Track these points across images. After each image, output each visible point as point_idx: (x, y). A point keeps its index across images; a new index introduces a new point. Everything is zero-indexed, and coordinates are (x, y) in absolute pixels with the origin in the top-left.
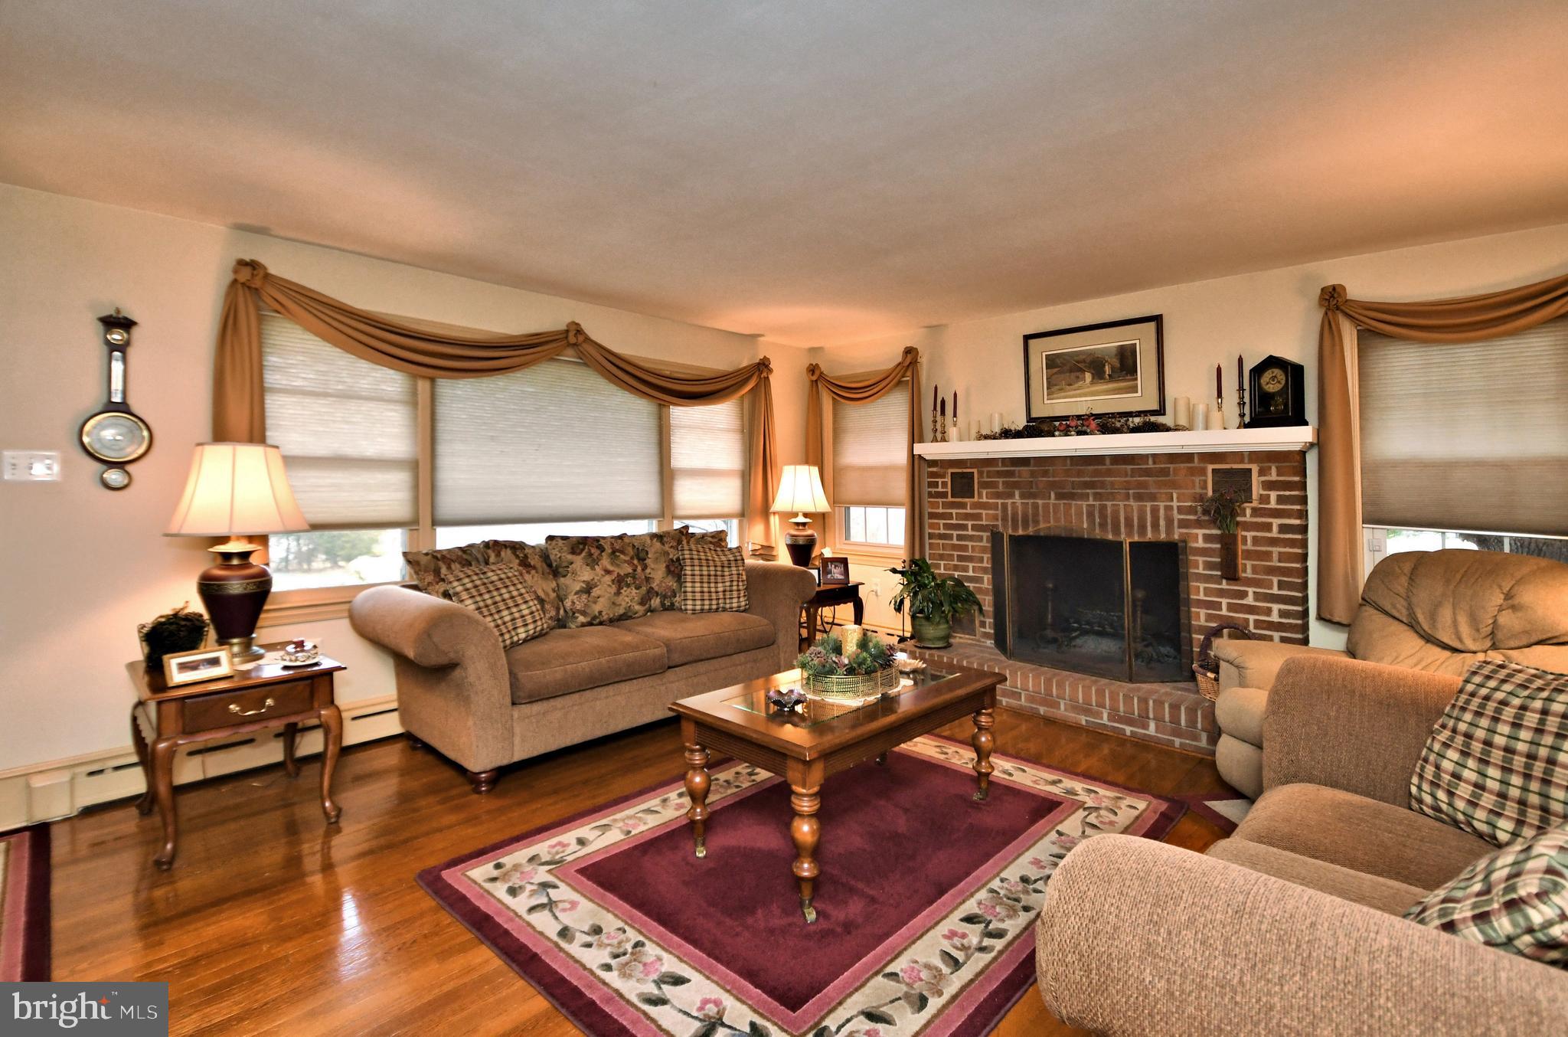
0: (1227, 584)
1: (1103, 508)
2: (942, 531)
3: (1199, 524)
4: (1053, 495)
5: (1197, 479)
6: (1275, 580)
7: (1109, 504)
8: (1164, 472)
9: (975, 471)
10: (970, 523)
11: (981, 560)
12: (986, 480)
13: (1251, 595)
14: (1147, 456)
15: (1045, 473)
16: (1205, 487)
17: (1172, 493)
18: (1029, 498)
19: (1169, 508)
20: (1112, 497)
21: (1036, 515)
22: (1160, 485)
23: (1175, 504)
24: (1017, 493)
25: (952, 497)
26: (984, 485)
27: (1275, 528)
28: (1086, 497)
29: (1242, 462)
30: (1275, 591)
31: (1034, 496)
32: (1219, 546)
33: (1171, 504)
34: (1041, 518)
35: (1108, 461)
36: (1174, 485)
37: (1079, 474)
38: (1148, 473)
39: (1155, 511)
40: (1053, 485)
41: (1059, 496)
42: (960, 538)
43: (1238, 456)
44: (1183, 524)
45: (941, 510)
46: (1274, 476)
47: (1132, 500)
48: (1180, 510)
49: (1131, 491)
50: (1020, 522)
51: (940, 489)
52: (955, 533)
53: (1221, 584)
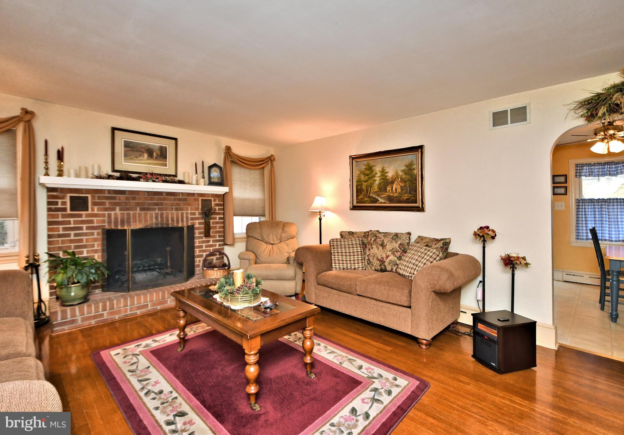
0: (205, 239)
1: (162, 215)
2: (61, 232)
3: (197, 219)
4: (138, 209)
5: (197, 202)
6: (218, 235)
7: (164, 212)
8: (186, 200)
9: (89, 196)
10: (85, 226)
11: (93, 246)
12: (97, 201)
13: (211, 241)
14: (179, 193)
15: (134, 199)
16: (198, 205)
17: (188, 208)
18: (125, 210)
19: (187, 213)
20: (166, 209)
21: (129, 218)
22: (185, 204)
23: (189, 211)
24: (118, 208)
25: (71, 210)
26: (94, 204)
27: (218, 218)
28: (155, 209)
29: (209, 197)
30: (218, 238)
31: (128, 209)
32: (203, 226)
33: (187, 212)
34: (132, 220)
35: (164, 194)
36: (189, 204)
37: (151, 199)
38: (180, 200)
39: (182, 214)
40: (138, 204)
41: (142, 209)
42: (76, 235)
43: (208, 195)
44: (192, 219)
45: (60, 219)
46: (217, 202)
47: (174, 210)
48: (191, 214)
49: (173, 207)
50: (119, 223)
51: (60, 206)
52: (72, 233)
53: (203, 239)
